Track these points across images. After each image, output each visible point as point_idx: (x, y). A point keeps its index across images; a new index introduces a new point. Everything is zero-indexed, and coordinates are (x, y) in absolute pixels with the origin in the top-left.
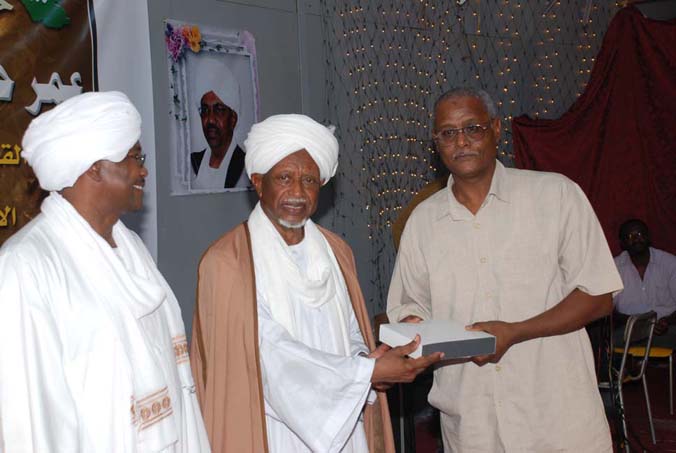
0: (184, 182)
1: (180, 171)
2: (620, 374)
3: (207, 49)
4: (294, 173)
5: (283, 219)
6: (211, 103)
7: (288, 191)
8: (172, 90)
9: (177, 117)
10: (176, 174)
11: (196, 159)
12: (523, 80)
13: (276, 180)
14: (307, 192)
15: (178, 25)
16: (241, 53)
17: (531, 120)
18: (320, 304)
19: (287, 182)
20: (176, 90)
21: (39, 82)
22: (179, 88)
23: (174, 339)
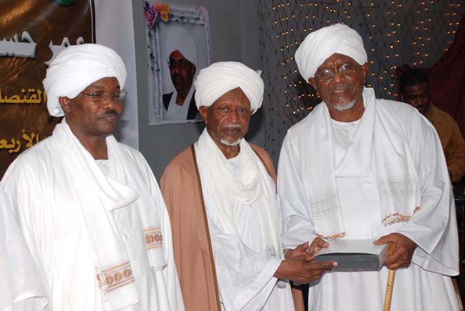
0: (157, 115)
1: (155, 108)
3: (173, 19)
4: (231, 106)
5: (224, 139)
6: (177, 59)
7: (227, 119)
8: (149, 49)
9: (153, 69)
10: (152, 109)
11: (167, 99)
12: (404, 40)
13: (218, 111)
16: (198, 22)
18: (251, 202)
19: (227, 112)
20: (152, 49)
21: (54, 44)
22: (154, 47)
23: (146, 230)
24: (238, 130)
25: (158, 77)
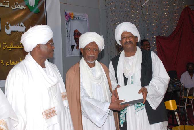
0: (69, 53)
1: (68, 50)
2: (186, 103)
3: (75, 18)
4: (91, 48)
5: (88, 60)
6: (77, 33)
7: (90, 53)
9: (68, 36)
10: (67, 51)
11: (73, 47)
12: (159, 26)
14: (95, 53)
15: (68, 12)
16: (84, 19)
17: (161, 37)
18: (99, 84)
19: (90, 50)
20: (67, 29)
23: (62, 93)
24: (94, 57)
25: (70, 39)
